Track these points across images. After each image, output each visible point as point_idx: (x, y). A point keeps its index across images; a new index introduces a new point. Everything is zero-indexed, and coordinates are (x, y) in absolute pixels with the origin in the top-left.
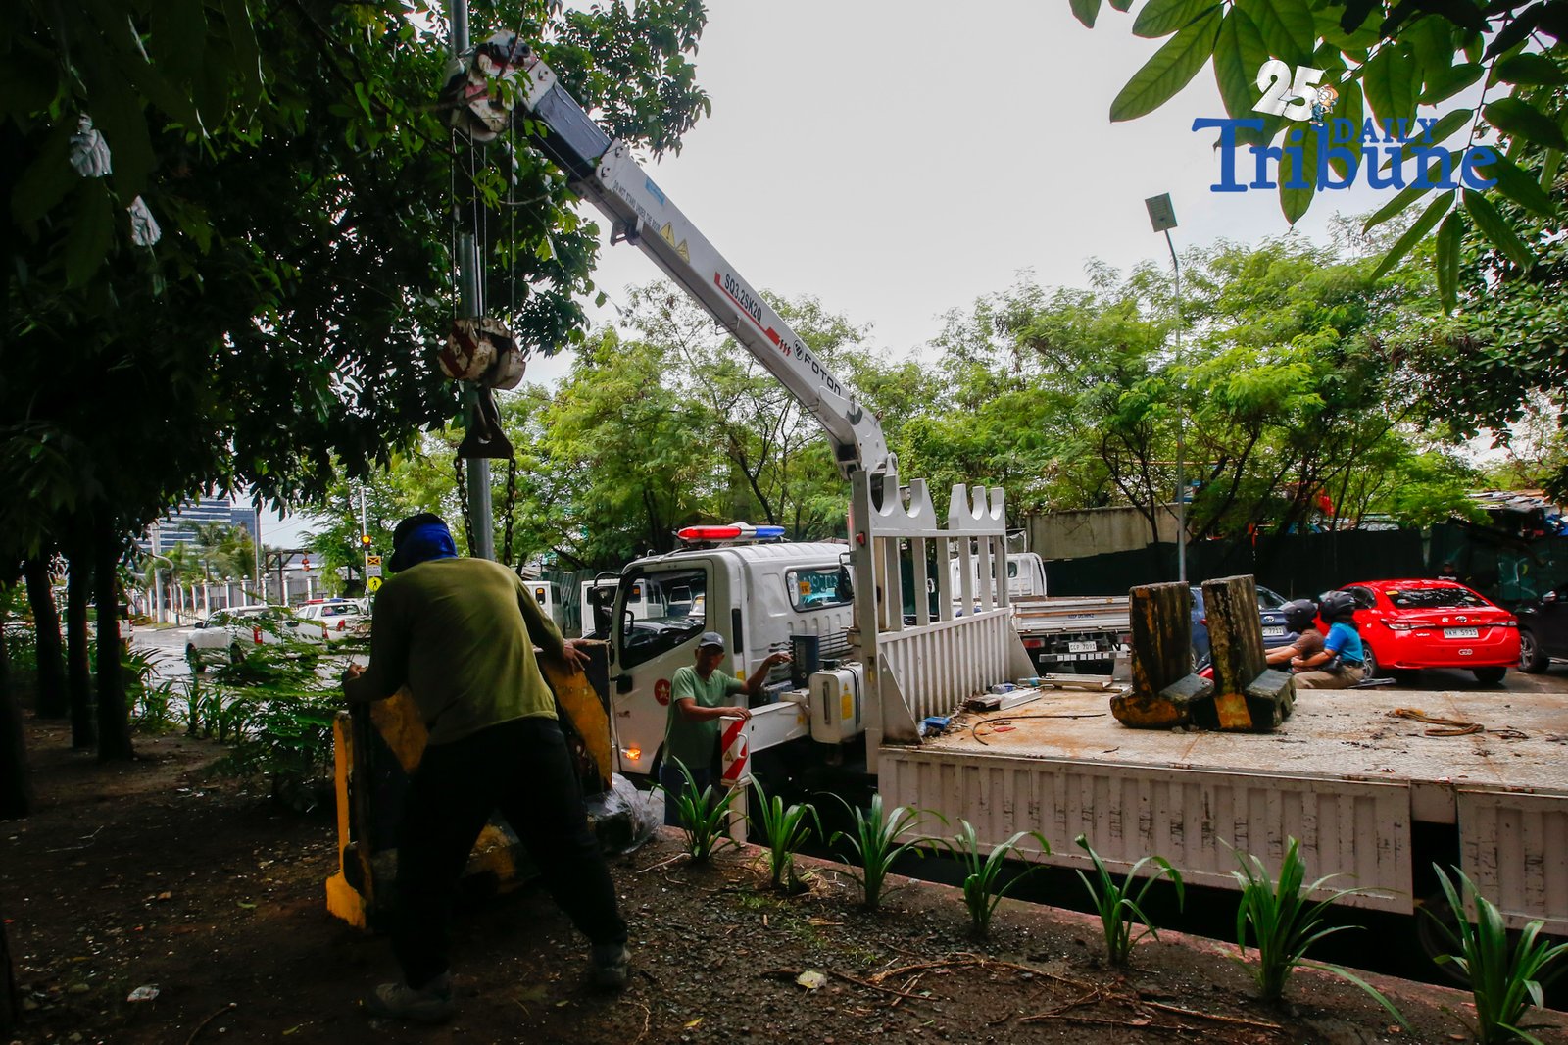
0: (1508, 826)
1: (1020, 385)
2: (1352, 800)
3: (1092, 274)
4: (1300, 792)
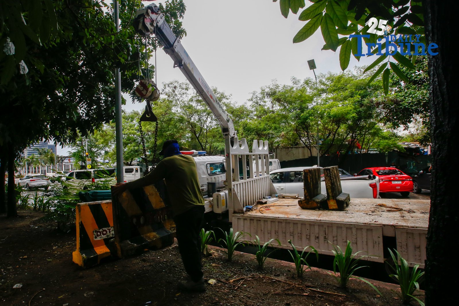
0: (410, 237)
1: (273, 112)
2: (366, 230)
3: (293, 81)
4: (351, 228)
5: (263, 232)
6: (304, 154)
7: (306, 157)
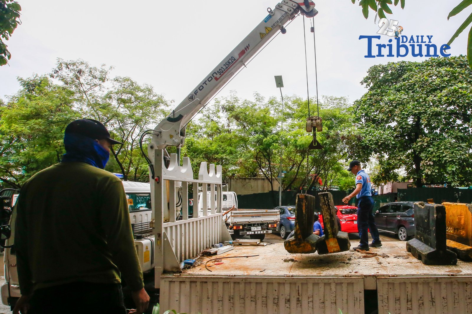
0: (390, 288)
1: (229, 131)
2: (346, 284)
3: (256, 97)
4: (330, 283)
5: (210, 300)
6: (263, 187)
7: (266, 191)
